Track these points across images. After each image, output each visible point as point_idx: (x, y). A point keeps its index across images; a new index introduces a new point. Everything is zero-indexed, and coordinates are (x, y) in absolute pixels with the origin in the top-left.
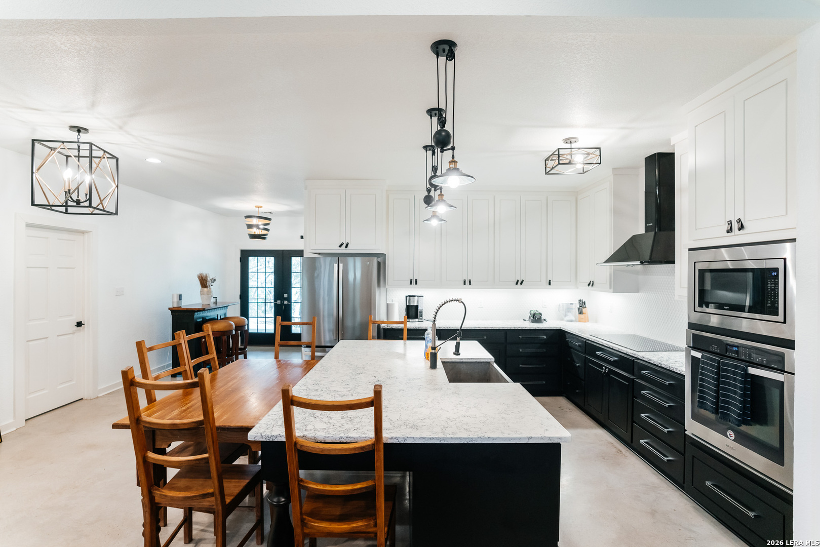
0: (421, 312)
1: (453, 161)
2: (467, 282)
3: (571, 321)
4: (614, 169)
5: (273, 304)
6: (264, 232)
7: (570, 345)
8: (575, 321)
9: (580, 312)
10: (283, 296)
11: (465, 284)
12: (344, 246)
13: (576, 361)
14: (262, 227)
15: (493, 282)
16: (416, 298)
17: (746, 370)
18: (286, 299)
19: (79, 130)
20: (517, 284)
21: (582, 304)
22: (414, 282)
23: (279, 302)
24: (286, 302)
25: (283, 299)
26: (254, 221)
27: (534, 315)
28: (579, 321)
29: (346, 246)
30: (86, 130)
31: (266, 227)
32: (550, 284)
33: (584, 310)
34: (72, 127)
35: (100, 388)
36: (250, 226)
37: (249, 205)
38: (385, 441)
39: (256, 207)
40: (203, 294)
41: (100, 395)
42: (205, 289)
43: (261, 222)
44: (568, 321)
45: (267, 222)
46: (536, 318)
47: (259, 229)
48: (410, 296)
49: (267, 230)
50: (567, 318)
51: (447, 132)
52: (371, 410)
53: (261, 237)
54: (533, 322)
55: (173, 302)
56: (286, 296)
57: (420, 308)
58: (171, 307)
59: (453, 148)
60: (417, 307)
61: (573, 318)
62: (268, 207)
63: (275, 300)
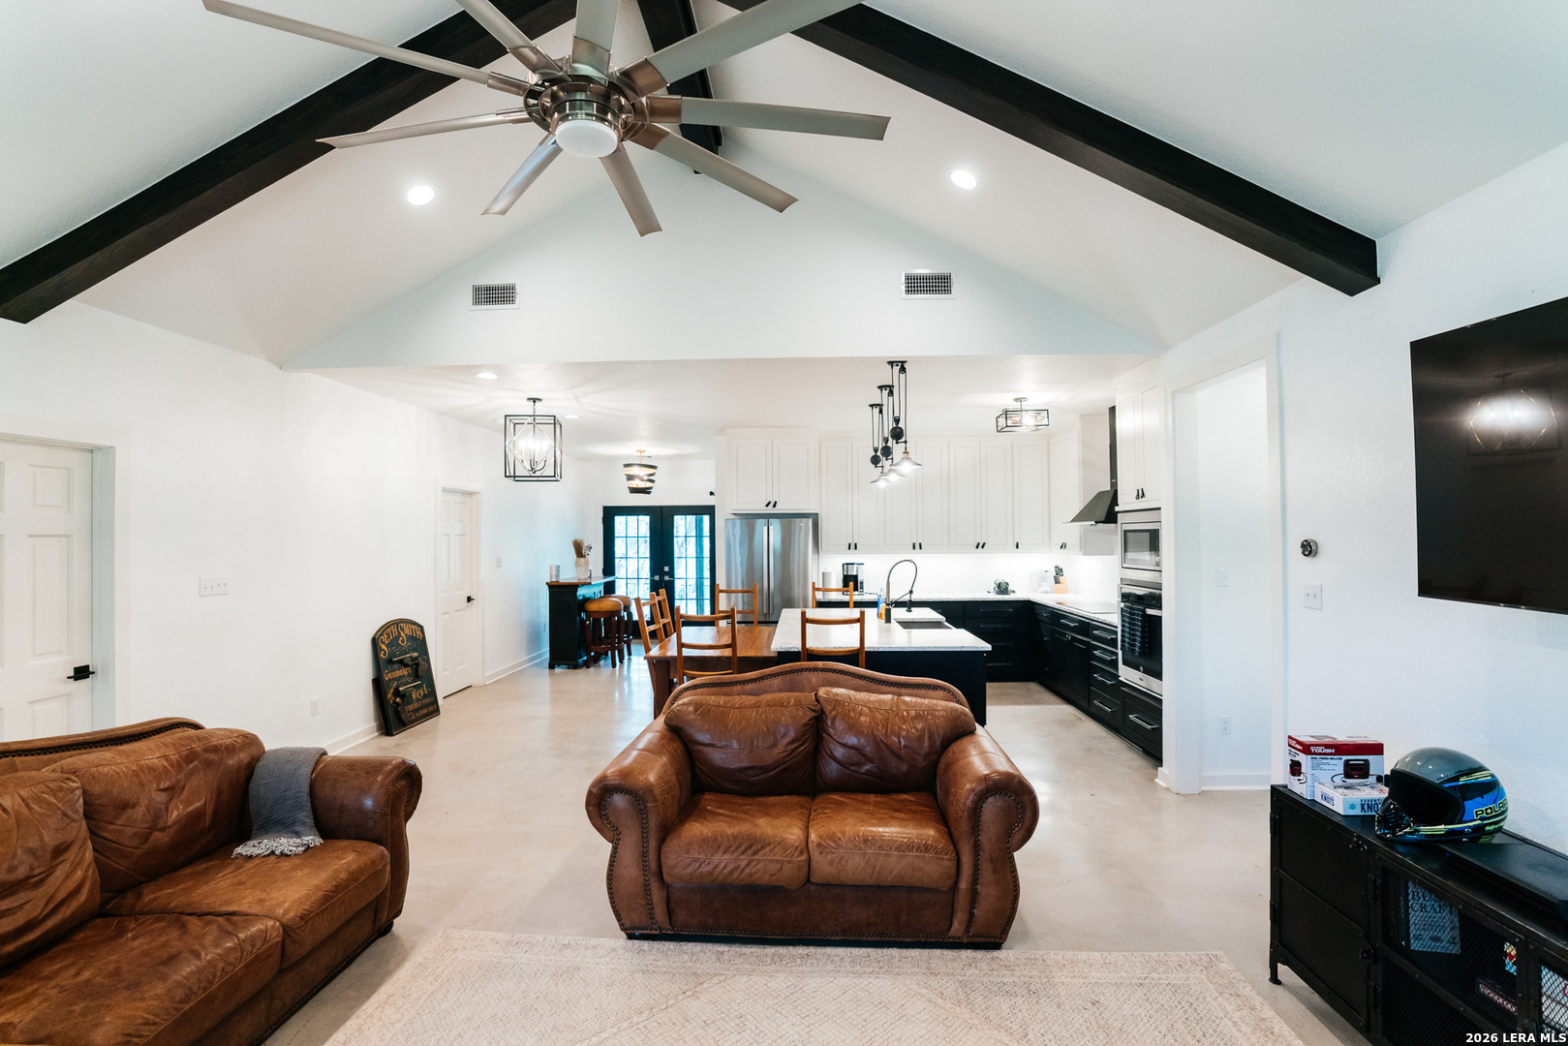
0: (862, 583)
1: (906, 452)
2: (917, 546)
3: (1047, 592)
4: (1081, 416)
5: (649, 581)
6: (649, 484)
7: (1040, 617)
8: (1052, 592)
9: (1057, 581)
10: (663, 569)
11: (914, 548)
12: (771, 505)
13: (1045, 634)
14: (646, 478)
15: (949, 544)
16: (855, 566)
17: (1144, 612)
18: (667, 573)
19: (534, 400)
20: (977, 547)
21: (1059, 571)
22: (853, 547)
23: (657, 578)
24: (667, 578)
25: (662, 574)
26: (634, 471)
27: (999, 585)
28: (1056, 592)
29: (774, 506)
30: (540, 400)
31: (651, 478)
32: (1017, 547)
33: (1061, 578)
34: (529, 399)
35: (487, 674)
36: (630, 478)
37: (629, 450)
38: (866, 650)
39: (638, 451)
40: (580, 566)
41: (488, 683)
42: (582, 559)
43: (644, 472)
44: (1043, 592)
45: (652, 471)
46: (1002, 588)
47: (643, 480)
48: (848, 564)
49: (652, 481)
50: (1042, 589)
51: (900, 428)
52: (858, 624)
53: (645, 491)
54: (998, 594)
55: (551, 576)
56: (666, 569)
57: (860, 579)
58: (548, 581)
59: (906, 442)
60: (856, 576)
61: (1049, 589)
62: (654, 451)
63: (652, 575)
